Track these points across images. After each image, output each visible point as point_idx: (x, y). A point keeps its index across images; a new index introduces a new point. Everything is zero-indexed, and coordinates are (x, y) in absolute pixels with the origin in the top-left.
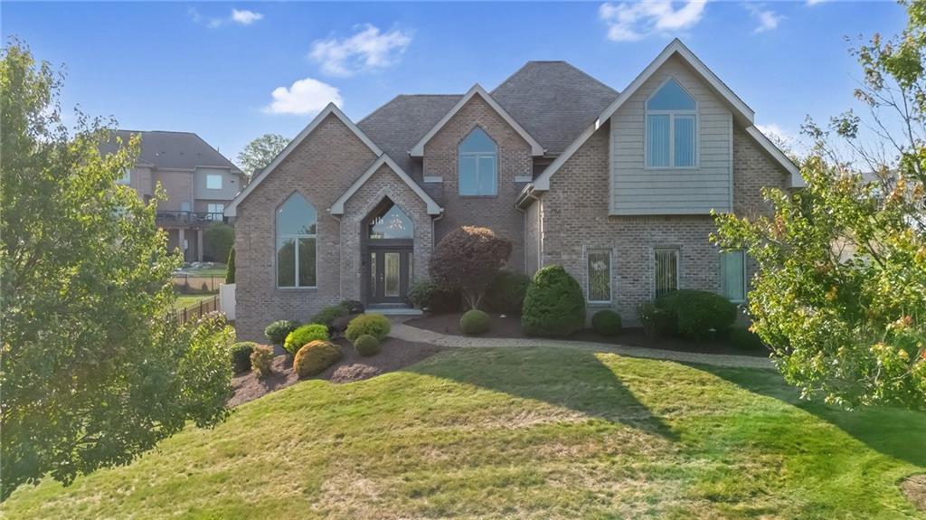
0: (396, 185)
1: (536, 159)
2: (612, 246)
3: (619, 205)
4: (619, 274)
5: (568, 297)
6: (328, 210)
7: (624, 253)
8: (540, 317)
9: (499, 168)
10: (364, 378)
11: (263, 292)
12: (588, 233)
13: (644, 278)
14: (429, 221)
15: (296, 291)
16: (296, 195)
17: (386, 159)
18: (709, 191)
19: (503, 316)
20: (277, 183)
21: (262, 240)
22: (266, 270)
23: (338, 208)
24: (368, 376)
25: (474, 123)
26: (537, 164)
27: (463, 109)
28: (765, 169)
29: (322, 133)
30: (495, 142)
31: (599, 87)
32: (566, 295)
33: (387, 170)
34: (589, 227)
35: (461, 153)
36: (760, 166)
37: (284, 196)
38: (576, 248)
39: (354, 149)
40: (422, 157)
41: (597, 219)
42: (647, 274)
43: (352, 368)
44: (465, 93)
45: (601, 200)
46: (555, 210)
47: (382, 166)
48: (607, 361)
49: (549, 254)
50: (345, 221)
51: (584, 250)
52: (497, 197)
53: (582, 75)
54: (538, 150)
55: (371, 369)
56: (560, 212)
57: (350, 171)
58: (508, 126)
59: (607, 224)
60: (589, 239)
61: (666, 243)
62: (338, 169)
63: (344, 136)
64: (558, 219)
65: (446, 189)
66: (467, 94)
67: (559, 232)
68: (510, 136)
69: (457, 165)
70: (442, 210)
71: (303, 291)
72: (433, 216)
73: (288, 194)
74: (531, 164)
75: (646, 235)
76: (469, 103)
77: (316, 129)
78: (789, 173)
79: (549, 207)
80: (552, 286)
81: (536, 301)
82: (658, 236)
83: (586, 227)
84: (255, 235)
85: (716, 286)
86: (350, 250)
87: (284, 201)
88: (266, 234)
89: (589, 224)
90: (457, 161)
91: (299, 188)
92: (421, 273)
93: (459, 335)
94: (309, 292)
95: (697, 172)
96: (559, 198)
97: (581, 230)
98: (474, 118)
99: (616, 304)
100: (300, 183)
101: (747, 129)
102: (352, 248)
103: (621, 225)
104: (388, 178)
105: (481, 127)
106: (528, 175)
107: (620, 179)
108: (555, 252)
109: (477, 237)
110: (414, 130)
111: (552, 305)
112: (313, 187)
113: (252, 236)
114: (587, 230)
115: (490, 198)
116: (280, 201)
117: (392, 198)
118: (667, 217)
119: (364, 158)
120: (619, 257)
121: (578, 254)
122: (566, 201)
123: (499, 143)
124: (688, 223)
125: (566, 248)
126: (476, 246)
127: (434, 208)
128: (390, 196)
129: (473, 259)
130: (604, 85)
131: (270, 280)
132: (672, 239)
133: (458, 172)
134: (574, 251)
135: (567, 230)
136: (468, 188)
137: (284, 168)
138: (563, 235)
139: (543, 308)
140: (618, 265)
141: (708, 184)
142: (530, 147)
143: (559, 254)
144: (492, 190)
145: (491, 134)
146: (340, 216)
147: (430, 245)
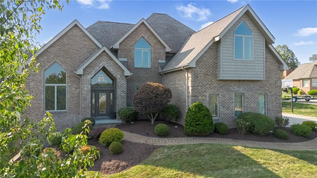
0: (109, 62)
1: (167, 53)
2: (219, 93)
3: (224, 75)
4: (222, 105)
5: (208, 117)
6: (75, 72)
7: (224, 96)
8: (196, 127)
9: (151, 56)
10: (122, 170)
11: (37, 113)
12: (209, 87)
13: (231, 107)
14: (125, 79)
15: (55, 113)
16: (56, 64)
17: (105, 49)
18: (257, 70)
19: (176, 127)
20: (45, 57)
21: (37, 86)
22: (39, 102)
23: (80, 71)
24: (124, 168)
25: (141, 35)
26: (167, 55)
27: (137, 29)
28: (273, 62)
29: (70, 34)
30: (150, 45)
31: (183, 26)
32: (207, 116)
33: (105, 54)
34: (210, 84)
35: (135, 48)
36: (271, 60)
37: (49, 64)
38: (205, 94)
39: (86, 43)
40: (118, 49)
41: (213, 81)
42: (232, 105)
43: (111, 163)
44: (135, 24)
45: (215, 73)
46: (196, 76)
47: (102, 52)
48: (242, 151)
49: (194, 97)
50: (83, 78)
51: (208, 95)
52: (151, 69)
53: (175, 21)
54: (168, 49)
55: (123, 163)
56: (198, 77)
57: (84, 53)
58: (156, 38)
59: (217, 83)
60: (210, 90)
61: (239, 92)
62: (78, 52)
63: (82, 36)
64: (198, 80)
65: (129, 64)
66: (137, 24)
67: (198, 86)
68: (156, 42)
69: (134, 53)
70: (132, 74)
71: (59, 112)
72: (126, 77)
73: (51, 63)
74: (165, 55)
75: (231, 88)
76: (139, 26)
77: (67, 32)
78: (282, 64)
79: (194, 75)
80: (201, 112)
81: (194, 119)
82: (236, 89)
83: (209, 85)
84: (32, 84)
85: (257, 110)
86: (86, 92)
87: (49, 67)
88: (38, 84)
89: (210, 83)
90: (134, 52)
91: (58, 61)
92: (121, 103)
93: (155, 137)
94: (62, 113)
95: (253, 62)
96: (198, 71)
97: (207, 86)
98: (141, 33)
99: (220, 119)
100: (58, 58)
101: (269, 45)
102: (87, 91)
103: (222, 84)
104: (105, 58)
105: (144, 38)
106: (164, 60)
107: (224, 63)
108: (196, 95)
109: (157, 88)
110: (109, 37)
111: (201, 122)
112: (65, 61)
113: (30, 84)
114: (209, 86)
115: (148, 69)
116: (47, 66)
117: (107, 67)
118: (239, 81)
119: (92, 48)
120: (221, 98)
121: (205, 96)
122: (200, 73)
123: (152, 45)
124: (247, 83)
125: (201, 94)
126: (158, 92)
127: (127, 73)
128: (106, 66)
129: (158, 98)
130: (184, 25)
131: (41, 107)
132: (241, 90)
133: (134, 57)
134: (204, 95)
135: (201, 86)
136: (138, 64)
137: (49, 50)
138: (199, 88)
139: (198, 123)
140: (221, 101)
141: (257, 67)
142: (165, 48)
143: (198, 96)
144: (149, 66)
145: (148, 41)
146: (80, 75)
147: (125, 90)
